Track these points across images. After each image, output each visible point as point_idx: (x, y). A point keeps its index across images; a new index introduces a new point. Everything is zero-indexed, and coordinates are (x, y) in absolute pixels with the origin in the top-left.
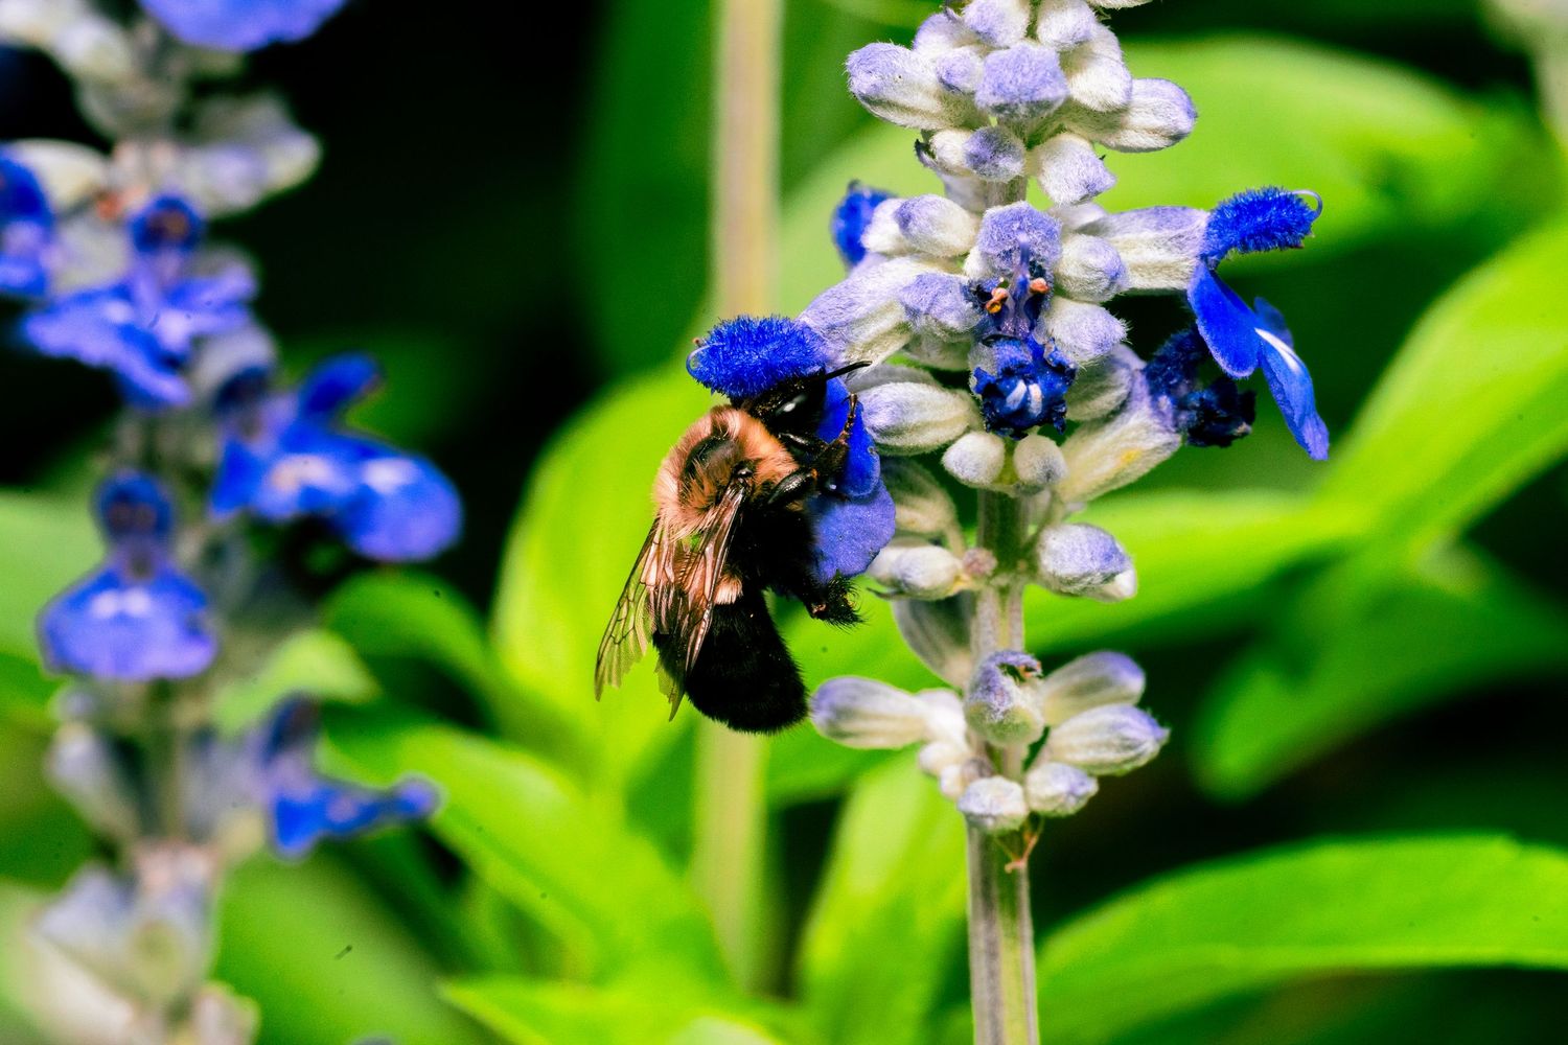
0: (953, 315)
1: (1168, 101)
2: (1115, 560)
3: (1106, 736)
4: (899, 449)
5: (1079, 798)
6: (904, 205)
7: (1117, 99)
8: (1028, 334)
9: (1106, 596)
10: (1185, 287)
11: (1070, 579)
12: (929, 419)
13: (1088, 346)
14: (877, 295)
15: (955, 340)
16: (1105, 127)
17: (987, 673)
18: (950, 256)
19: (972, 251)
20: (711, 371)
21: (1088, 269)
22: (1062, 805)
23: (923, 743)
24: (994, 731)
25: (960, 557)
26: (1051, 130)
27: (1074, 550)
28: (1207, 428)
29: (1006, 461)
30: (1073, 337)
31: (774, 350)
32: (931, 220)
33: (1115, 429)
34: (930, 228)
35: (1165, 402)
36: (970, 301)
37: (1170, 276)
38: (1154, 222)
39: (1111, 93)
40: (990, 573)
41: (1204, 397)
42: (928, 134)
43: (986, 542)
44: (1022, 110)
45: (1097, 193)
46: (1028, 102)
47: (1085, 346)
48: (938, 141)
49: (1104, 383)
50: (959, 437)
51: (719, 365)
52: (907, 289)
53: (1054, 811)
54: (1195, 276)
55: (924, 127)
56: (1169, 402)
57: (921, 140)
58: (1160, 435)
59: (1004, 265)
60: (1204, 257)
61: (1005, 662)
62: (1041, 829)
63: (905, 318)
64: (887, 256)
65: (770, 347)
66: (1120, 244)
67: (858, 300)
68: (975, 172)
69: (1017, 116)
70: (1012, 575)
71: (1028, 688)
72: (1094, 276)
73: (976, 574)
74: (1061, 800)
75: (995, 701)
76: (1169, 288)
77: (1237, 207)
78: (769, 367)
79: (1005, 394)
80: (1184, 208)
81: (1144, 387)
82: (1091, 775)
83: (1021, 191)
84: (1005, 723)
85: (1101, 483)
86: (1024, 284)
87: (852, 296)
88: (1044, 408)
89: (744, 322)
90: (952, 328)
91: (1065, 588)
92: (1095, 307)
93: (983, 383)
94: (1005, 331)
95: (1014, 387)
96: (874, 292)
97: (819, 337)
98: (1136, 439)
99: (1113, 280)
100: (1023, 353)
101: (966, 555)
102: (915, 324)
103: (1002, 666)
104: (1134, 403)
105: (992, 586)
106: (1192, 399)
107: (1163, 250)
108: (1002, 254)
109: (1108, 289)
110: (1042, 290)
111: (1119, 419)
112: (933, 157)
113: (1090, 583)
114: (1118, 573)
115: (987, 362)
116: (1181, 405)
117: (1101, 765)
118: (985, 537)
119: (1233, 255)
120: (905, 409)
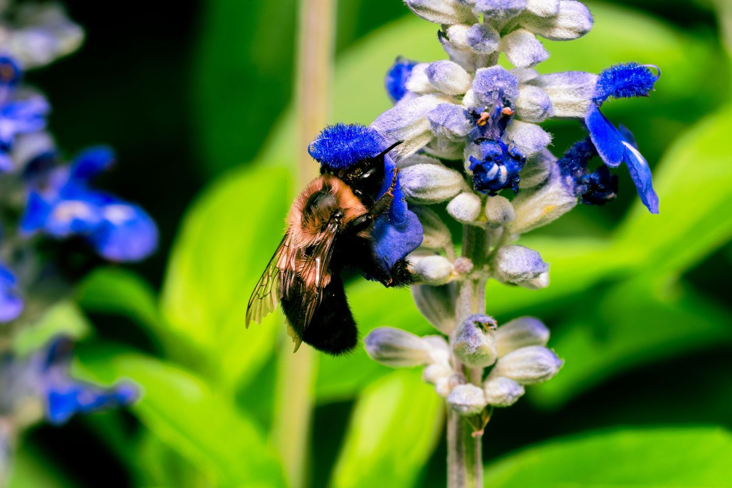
0: (457, 126)
1: (579, 12)
2: (540, 266)
3: (530, 364)
4: (423, 200)
5: (514, 397)
6: (431, 65)
7: (551, 10)
8: (500, 138)
9: (532, 286)
10: (584, 117)
11: (515, 275)
12: (441, 184)
13: (530, 147)
14: (414, 115)
15: (458, 141)
16: (544, 26)
17: (467, 326)
18: (455, 94)
19: (467, 92)
20: (321, 153)
21: (532, 104)
22: (505, 401)
23: (426, 365)
24: (470, 358)
25: (453, 263)
26: (513, 27)
27: (518, 260)
28: (593, 194)
29: (481, 209)
30: (522, 141)
31: (357, 143)
32: (446, 74)
33: (540, 193)
34: (446, 78)
35: (569, 179)
36: (469, 118)
37: (575, 110)
38: (567, 80)
39: (549, 7)
40: (468, 271)
41: (592, 177)
42: (445, 27)
43: (467, 254)
44: (502, 14)
45: (539, 62)
46: (505, 9)
47: (529, 147)
48: (451, 31)
49: (537, 168)
50: (457, 195)
51: (326, 150)
52: (432, 112)
53: (500, 404)
54: (589, 110)
55: (444, 23)
56: (572, 180)
57: (441, 31)
58: (566, 198)
59: (487, 100)
60: (594, 100)
61: (477, 320)
62: (491, 414)
63: (430, 128)
64: (419, 94)
65: (355, 141)
66: (549, 91)
67: (404, 117)
68: (472, 48)
69: (499, 17)
70: (481, 272)
71: (489, 336)
72: (535, 108)
73: (462, 272)
74: (505, 398)
75: (471, 342)
76: (574, 116)
77: (614, 73)
78: (353, 152)
79: (486, 171)
80: (584, 73)
81: (557, 171)
82: (520, 385)
83: (495, 60)
84: (476, 354)
85: (533, 223)
86: (499, 110)
87: (400, 115)
88: (507, 179)
89: (340, 127)
90: (457, 134)
91: (511, 281)
92: (535, 125)
93: (473, 164)
94: (487, 136)
95: (492, 167)
96: (412, 113)
97: (381, 137)
98: (553, 199)
99: (545, 110)
100: (497, 148)
101: (456, 261)
102: (436, 131)
103: (476, 322)
104: (552, 180)
105: (470, 279)
106: (585, 178)
107: (572, 95)
108: (487, 94)
109: (542, 115)
110: (509, 114)
111: (543, 188)
112: (448, 39)
113: (526, 278)
114: (542, 273)
115: (475, 153)
116: (578, 182)
117: (527, 379)
118: (467, 252)
119: (611, 99)
120: (428, 178)
